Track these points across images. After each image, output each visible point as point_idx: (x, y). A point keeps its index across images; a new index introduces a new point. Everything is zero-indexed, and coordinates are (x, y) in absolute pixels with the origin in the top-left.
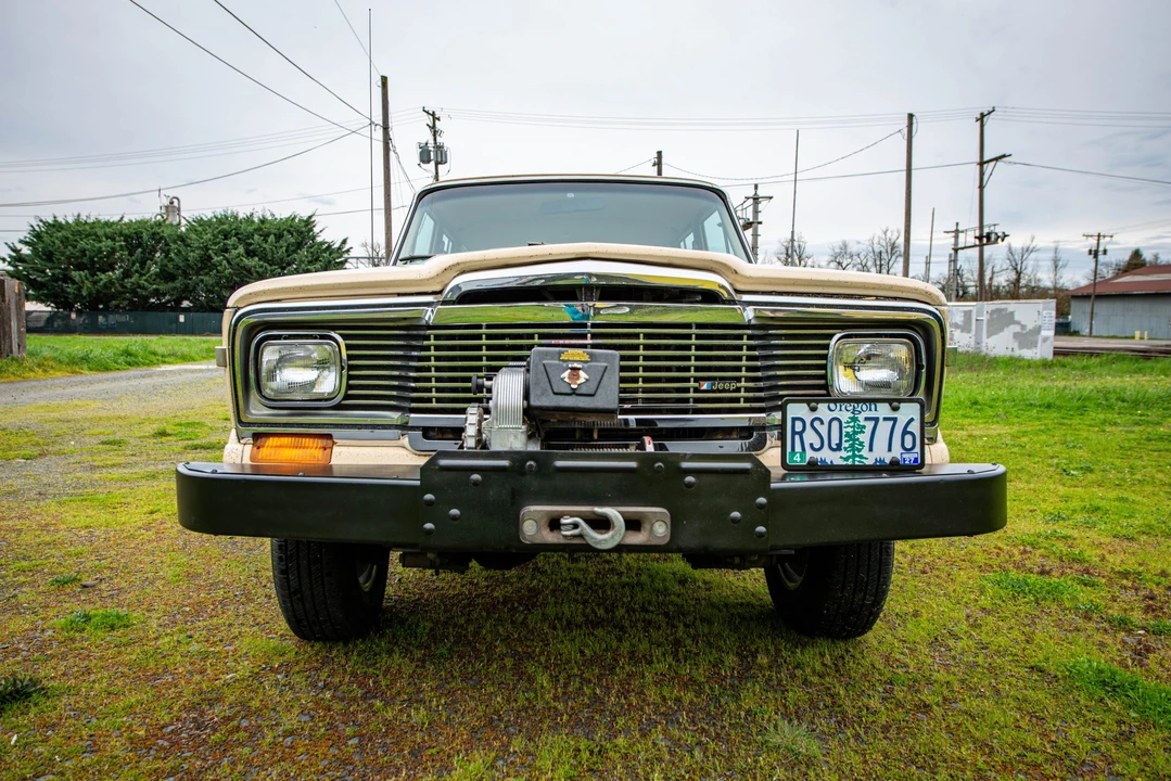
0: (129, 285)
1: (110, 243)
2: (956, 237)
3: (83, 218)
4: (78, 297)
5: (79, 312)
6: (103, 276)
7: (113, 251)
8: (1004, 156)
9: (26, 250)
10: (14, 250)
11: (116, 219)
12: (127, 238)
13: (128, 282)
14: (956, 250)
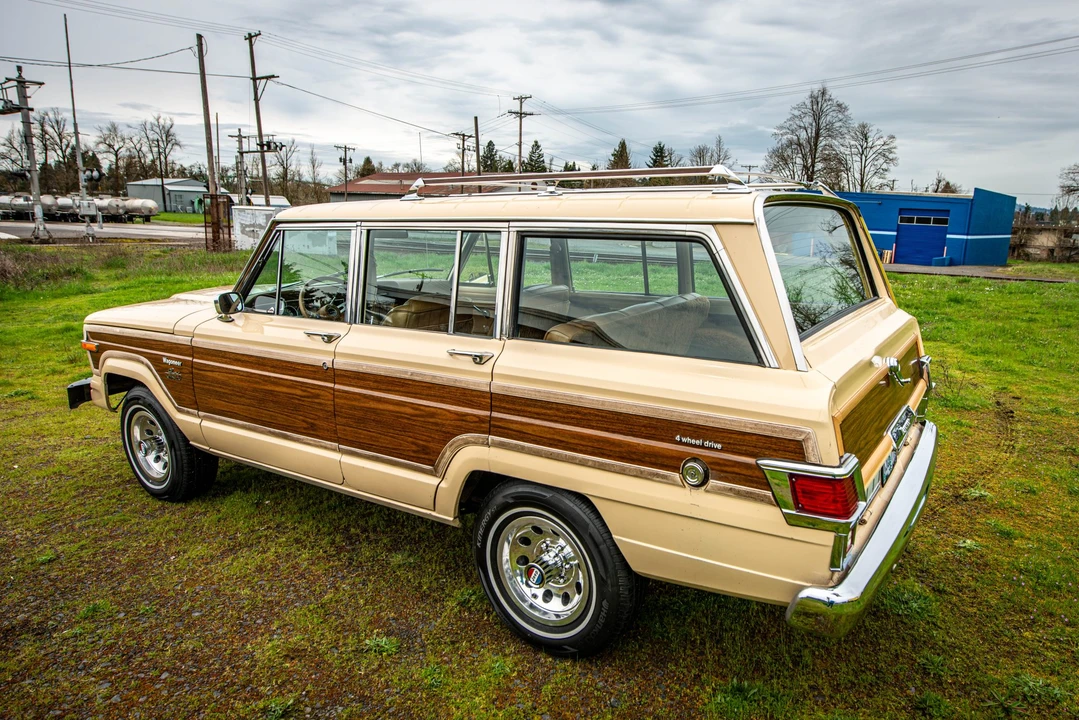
2: (240, 142)
8: (273, 76)
14: (242, 153)
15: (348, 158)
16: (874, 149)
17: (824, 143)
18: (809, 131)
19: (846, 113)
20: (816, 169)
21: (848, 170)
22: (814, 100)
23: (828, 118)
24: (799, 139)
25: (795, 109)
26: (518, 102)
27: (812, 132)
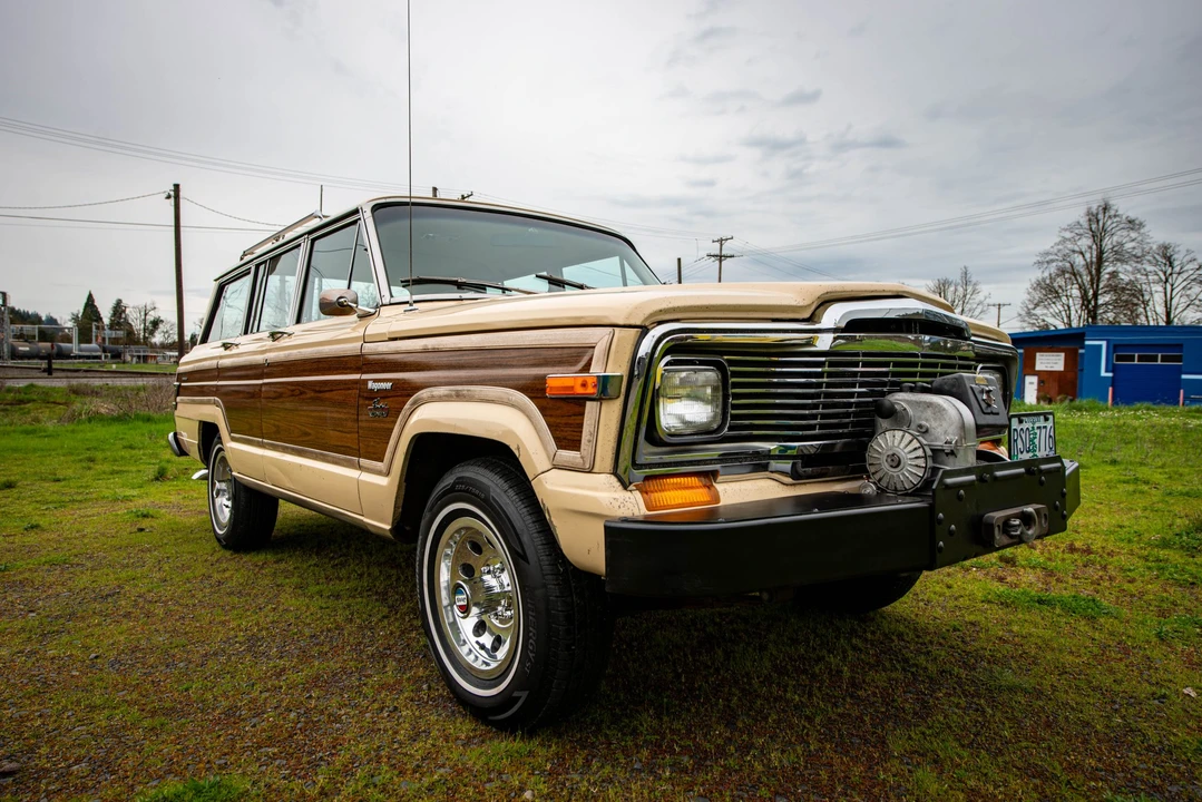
16: (1185, 276)
17: (1110, 269)
18: (1088, 256)
19: (1142, 231)
20: (1100, 302)
21: (1146, 303)
22: (1093, 217)
23: (1115, 238)
24: (1072, 266)
25: (1065, 230)
26: (718, 245)
27: (1091, 256)
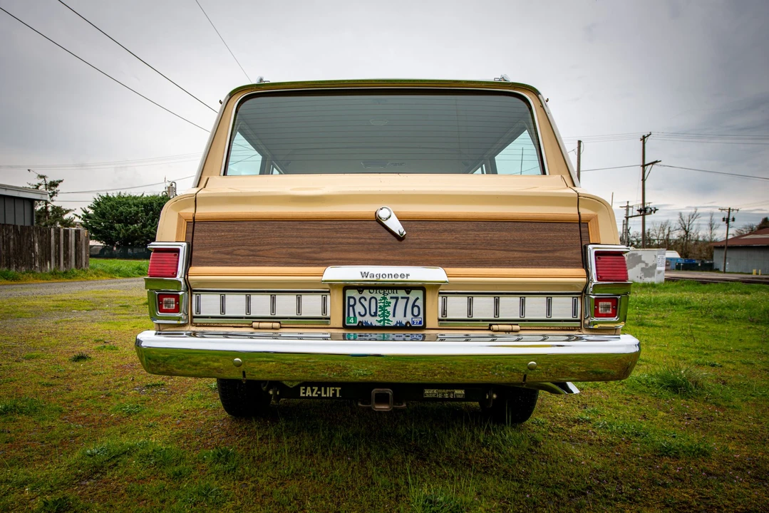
0: (145, 232)
1: (136, 208)
2: (627, 210)
3: (122, 194)
4: (118, 238)
5: (118, 247)
6: (131, 227)
7: (138, 213)
8: (656, 162)
9: (91, 212)
10: (85, 212)
11: (140, 195)
12: (145, 206)
13: (145, 230)
14: (627, 218)
15: (731, 218)
